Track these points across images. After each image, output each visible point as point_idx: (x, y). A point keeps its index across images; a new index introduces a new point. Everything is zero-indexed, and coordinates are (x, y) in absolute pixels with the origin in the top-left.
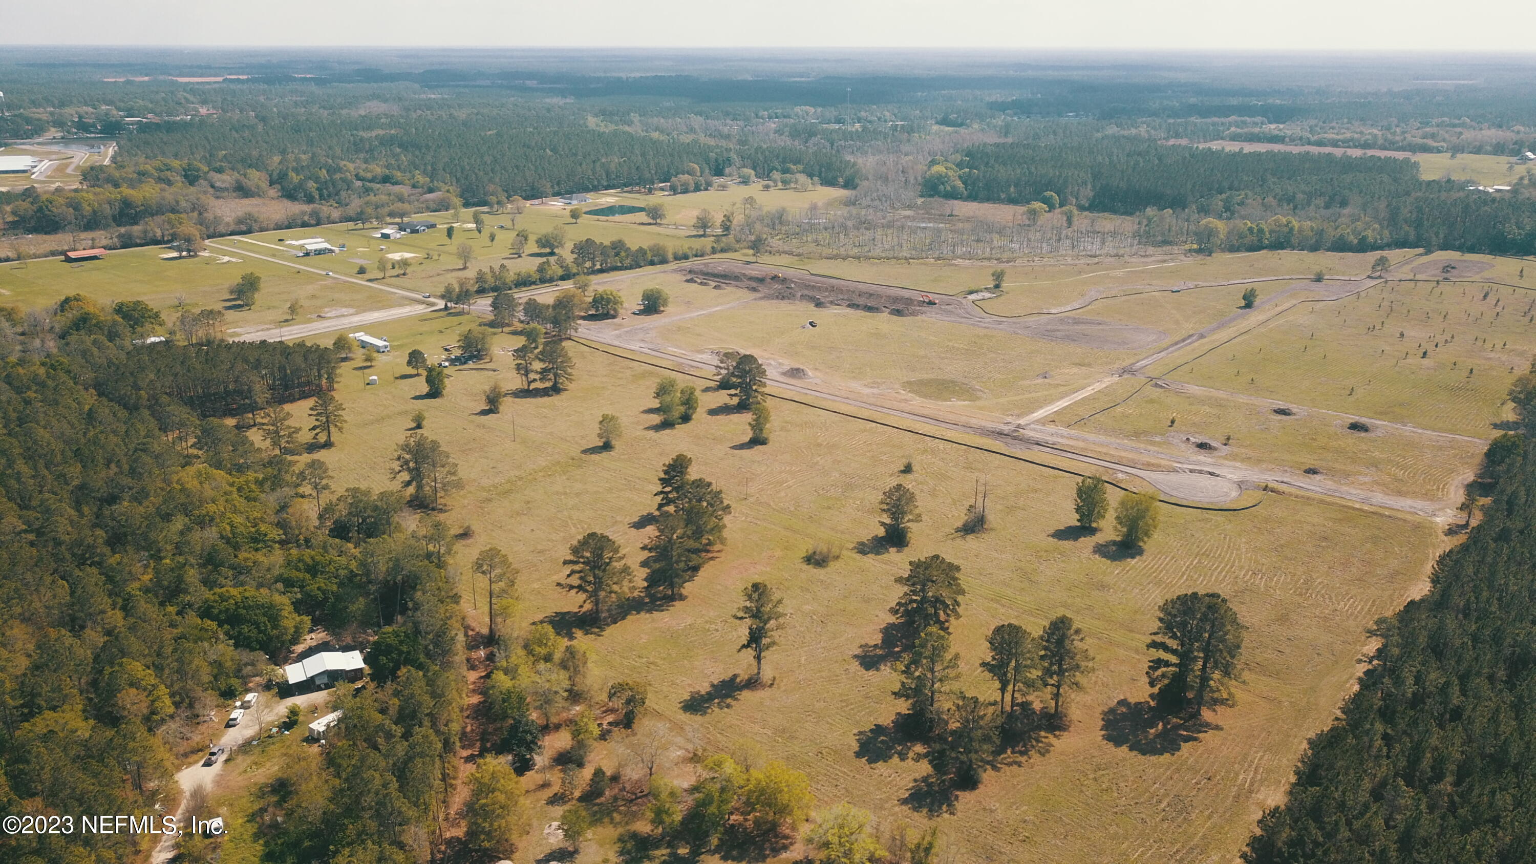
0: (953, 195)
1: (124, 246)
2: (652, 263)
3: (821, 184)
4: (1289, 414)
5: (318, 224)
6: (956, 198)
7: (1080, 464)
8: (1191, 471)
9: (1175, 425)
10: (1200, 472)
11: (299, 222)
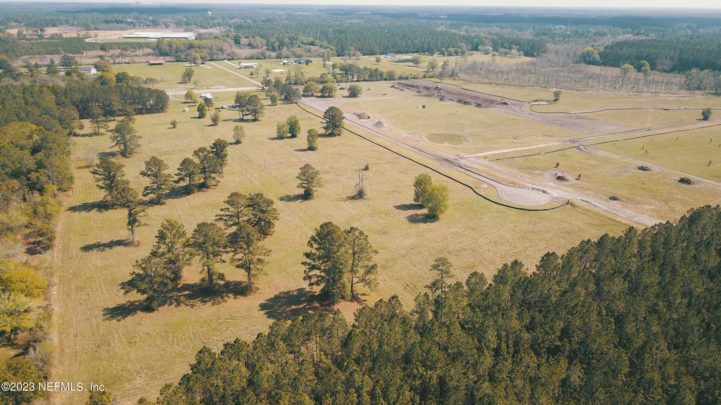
0: (593, 63)
1: (177, 61)
2: (386, 80)
3: (524, 55)
4: (646, 170)
5: (264, 58)
6: (593, 64)
7: (469, 178)
8: (533, 189)
9: (559, 166)
10: (538, 190)
11: (256, 57)
